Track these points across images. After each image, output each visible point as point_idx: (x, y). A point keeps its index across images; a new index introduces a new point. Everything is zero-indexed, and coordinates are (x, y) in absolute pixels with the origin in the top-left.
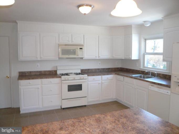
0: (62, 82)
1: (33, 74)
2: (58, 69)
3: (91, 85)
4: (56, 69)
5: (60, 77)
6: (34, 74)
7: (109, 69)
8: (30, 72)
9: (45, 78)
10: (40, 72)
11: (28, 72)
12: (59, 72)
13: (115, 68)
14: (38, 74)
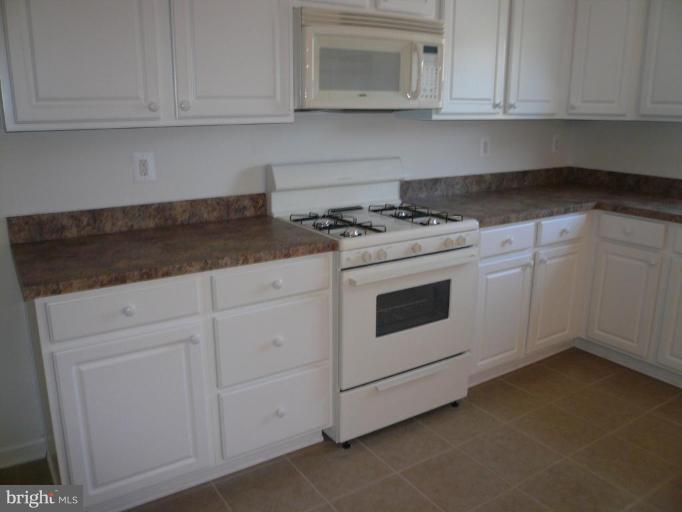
0: (347, 275)
1: (116, 229)
2: (279, 184)
3: (490, 277)
4: (257, 188)
5: (333, 246)
6: (121, 225)
7: (525, 173)
8: (95, 215)
9: (235, 263)
10: (163, 209)
11: (75, 217)
12: (282, 208)
13: (547, 170)
14: (151, 224)
